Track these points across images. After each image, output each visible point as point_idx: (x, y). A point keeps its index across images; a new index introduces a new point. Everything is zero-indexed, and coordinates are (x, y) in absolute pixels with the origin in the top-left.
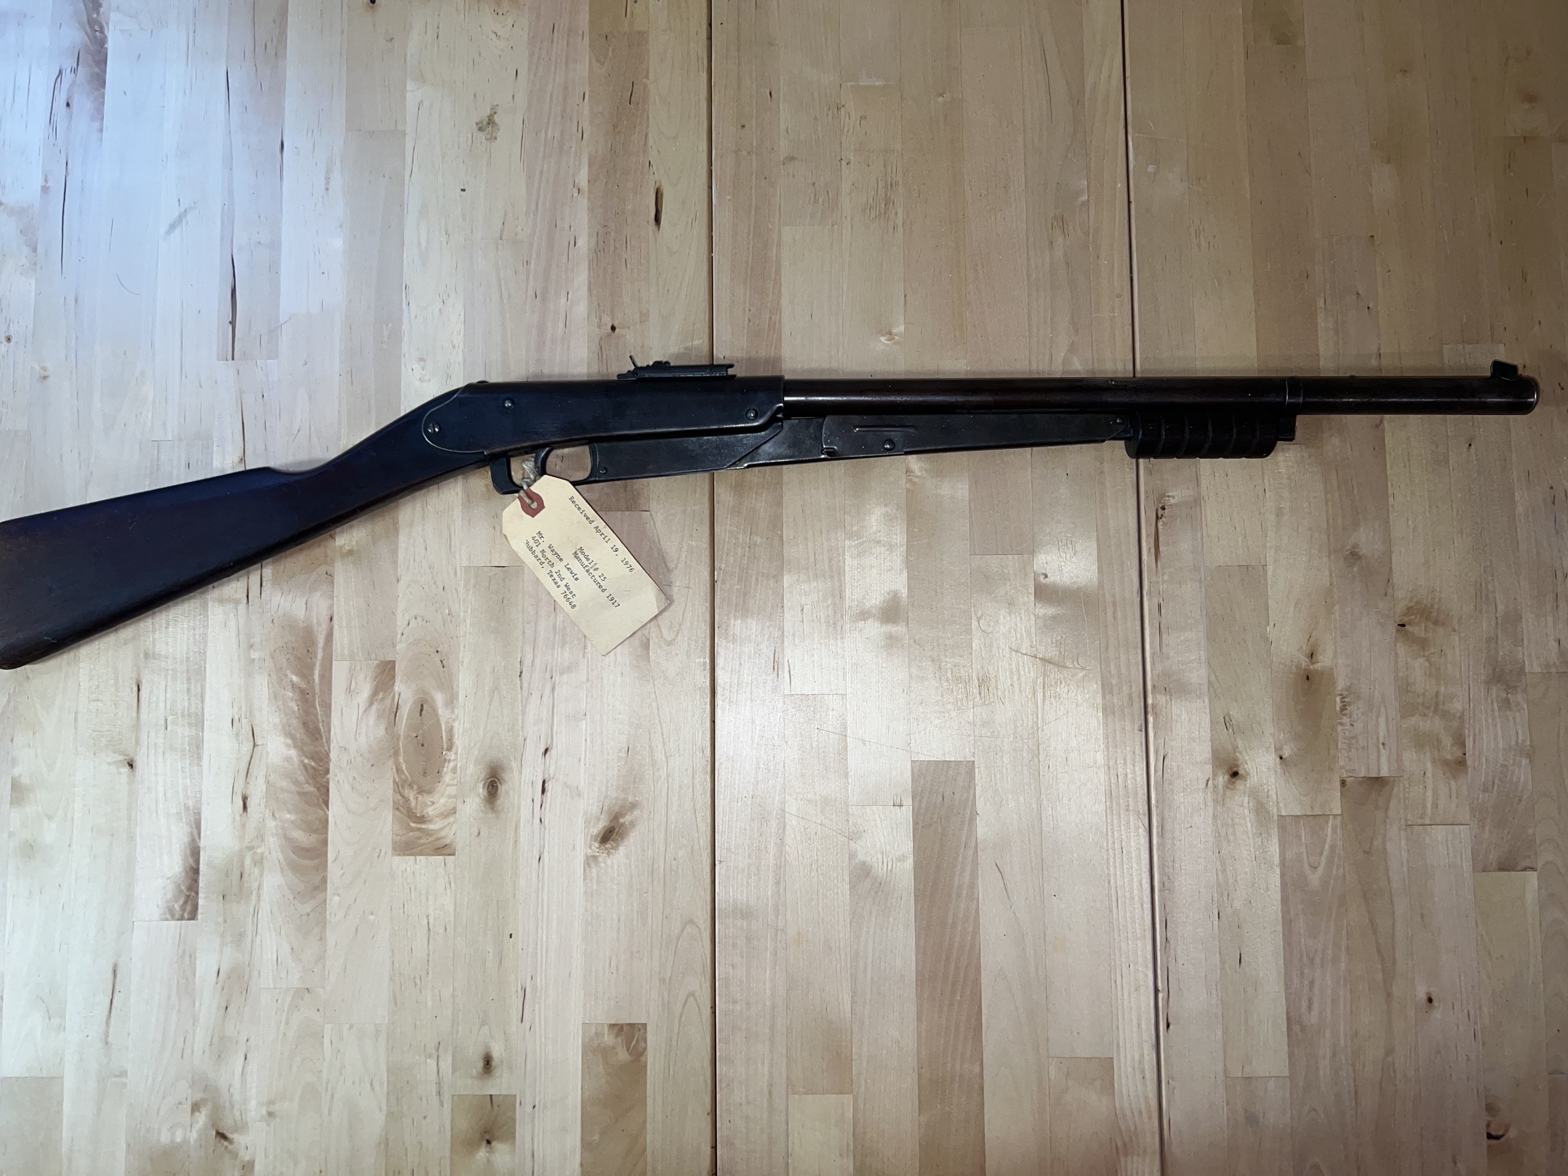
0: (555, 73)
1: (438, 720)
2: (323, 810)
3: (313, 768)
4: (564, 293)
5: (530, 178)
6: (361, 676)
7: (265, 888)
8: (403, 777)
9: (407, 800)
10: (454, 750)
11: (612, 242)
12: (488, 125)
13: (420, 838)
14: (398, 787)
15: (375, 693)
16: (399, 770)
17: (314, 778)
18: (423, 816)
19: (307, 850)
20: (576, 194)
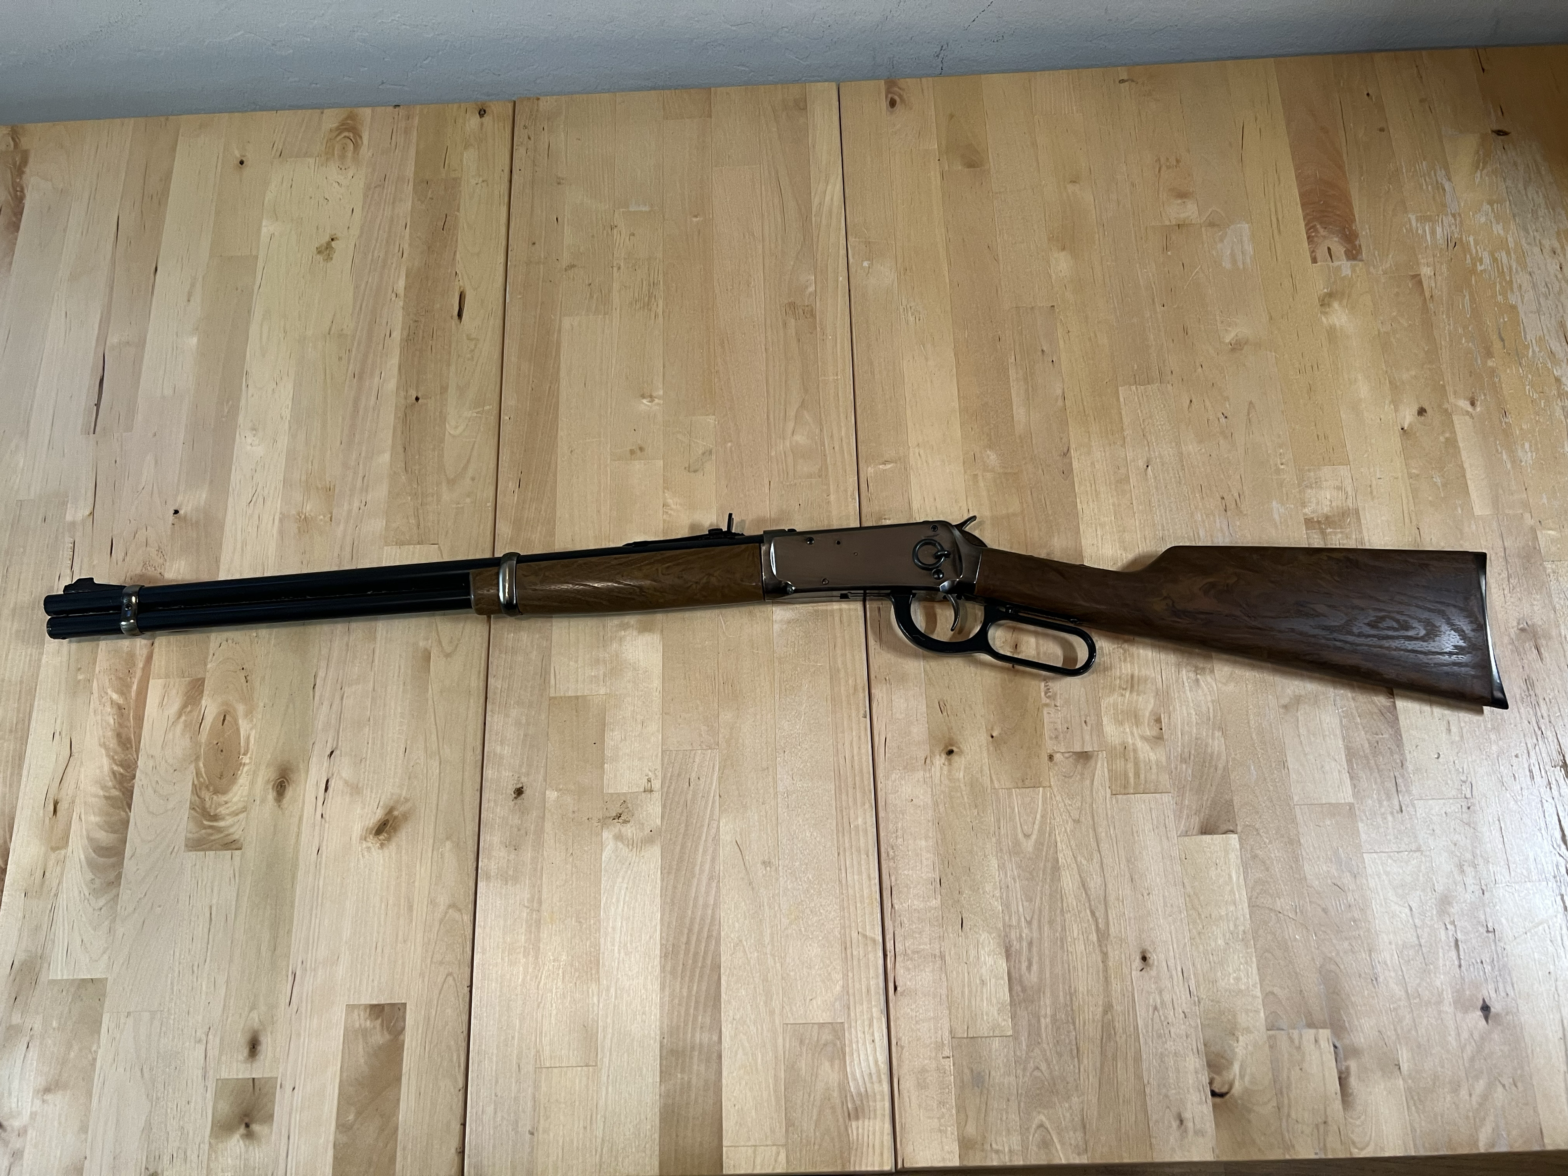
0: (384, 210)
1: (238, 730)
2: (126, 813)
3: (121, 774)
4: (378, 372)
5: (357, 287)
6: (174, 692)
7: (64, 885)
8: (201, 780)
9: (203, 800)
10: (249, 755)
11: (421, 333)
12: (326, 250)
13: (211, 834)
14: (196, 790)
15: (185, 706)
16: (198, 774)
17: (120, 783)
18: (216, 815)
19: (107, 849)
20: (394, 298)
